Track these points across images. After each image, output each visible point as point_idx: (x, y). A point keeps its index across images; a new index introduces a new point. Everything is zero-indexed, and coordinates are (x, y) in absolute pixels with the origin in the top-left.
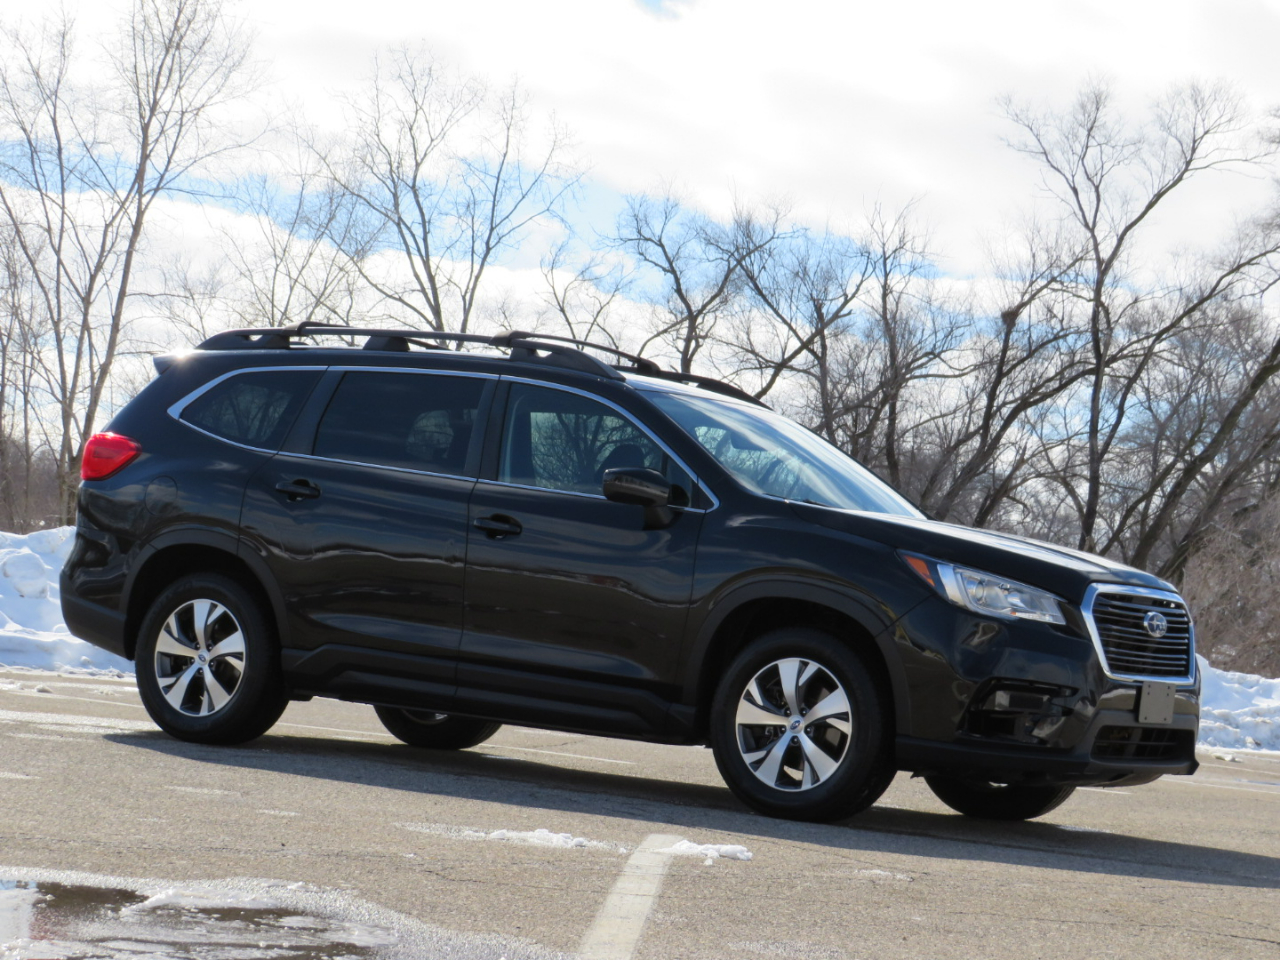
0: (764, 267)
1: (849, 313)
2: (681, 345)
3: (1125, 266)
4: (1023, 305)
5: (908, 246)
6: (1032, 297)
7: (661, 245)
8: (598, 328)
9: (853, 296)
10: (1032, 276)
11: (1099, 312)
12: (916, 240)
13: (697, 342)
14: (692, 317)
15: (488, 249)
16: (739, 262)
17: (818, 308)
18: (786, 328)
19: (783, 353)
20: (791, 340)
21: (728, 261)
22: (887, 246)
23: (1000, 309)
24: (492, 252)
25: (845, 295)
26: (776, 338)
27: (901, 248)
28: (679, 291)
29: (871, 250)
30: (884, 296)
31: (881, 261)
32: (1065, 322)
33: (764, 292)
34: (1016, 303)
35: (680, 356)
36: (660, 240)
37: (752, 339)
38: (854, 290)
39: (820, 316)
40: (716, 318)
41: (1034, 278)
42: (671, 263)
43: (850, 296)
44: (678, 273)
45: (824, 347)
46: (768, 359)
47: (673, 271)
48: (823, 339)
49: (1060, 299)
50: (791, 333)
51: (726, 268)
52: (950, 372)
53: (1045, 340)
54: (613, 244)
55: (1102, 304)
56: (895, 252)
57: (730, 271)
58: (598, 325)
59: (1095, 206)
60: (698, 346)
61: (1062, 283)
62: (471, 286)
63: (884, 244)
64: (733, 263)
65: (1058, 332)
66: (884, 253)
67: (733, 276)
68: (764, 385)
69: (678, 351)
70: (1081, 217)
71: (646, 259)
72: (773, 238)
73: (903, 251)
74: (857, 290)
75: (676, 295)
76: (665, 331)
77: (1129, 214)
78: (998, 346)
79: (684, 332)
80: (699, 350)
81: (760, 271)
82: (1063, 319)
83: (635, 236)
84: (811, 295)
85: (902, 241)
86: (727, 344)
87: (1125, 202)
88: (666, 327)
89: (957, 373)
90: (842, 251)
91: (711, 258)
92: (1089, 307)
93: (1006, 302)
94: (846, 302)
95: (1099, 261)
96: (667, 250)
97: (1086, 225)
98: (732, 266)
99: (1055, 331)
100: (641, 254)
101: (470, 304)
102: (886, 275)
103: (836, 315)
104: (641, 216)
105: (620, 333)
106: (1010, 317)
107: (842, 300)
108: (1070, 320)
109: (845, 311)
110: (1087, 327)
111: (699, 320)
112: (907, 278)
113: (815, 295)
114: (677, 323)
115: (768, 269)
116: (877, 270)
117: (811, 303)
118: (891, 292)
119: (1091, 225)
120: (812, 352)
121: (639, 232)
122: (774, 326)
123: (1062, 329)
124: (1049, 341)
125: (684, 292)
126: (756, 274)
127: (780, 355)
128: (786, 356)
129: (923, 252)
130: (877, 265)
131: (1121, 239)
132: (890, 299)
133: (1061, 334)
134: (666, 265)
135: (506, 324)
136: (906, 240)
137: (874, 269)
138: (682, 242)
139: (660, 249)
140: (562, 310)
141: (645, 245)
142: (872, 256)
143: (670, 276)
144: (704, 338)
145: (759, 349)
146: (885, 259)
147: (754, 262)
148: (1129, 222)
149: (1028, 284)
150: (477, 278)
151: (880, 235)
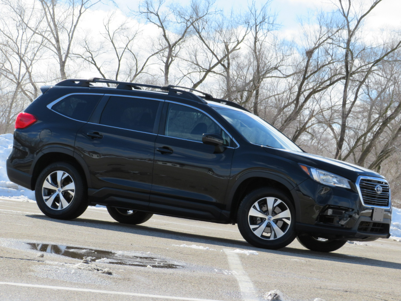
0: (204, 28)
1: (239, 49)
2: (165, 59)
3: (360, 33)
4: (315, 48)
5: (266, 20)
6: (319, 45)
7: (158, 16)
8: (128, 50)
9: (242, 41)
10: (320, 36)
11: (348, 53)
12: (270, 18)
13: (172, 58)
14: (171, 47)
15: (80, 13)
16: (192, 24)
17: (227, 47)
18: (212, 54)
19: (210, 65)
20: (213, 59)
21: (186, 23)
22: (257, 20)
23: (306, 50)
24: (82, 15)
25: (238, 41)
26: (207, 59)
27: (263, 21)
28: (165, 36)
29: (250, 21)
30: (255, 42)
31: (254, 26)
32: (333, 57)
33: (203, 38)
34: (312, 47)
35: (164, 64)
36: (157, 13)
37: (197, 59)
38: (241, 39)
39: (228, 50)
40: (180, 48)
41: (321, 37)
42: (161, 24)
43: (240, 41)
44: (165, 28)
45: (229, 64)
46: (204, 68)
47: (163, 27)
48: (228, 59)
49: (331, 47)
50: (214, 56)
51: (186, 26)
52: (282, 76)
53: (325, 64)
54: (136, 14)
55: (350, 50)
56: (260, 23)
57: (187, 28)
58: (128, 49)
59: (348, 7)
60: (172, 61)
61: (333, 39)
62: (72, 29)
63: (256, 19)
64: (189, 23)
65: (330, 61)
66: (256, 23)
67: (189, 30)
68: (201, 79)
69: (164, 62)
70: (342, 12)
71: (151, 21)
72: (206, 14)
73: (264, 23)
74: (243, 39)
75: (163, 37)
76: (157, 53)
77: (363, 11)
78: (304, 64)
79: (166, 54)
80: (173, 62)
81: (202, 30)
82: (332, 55)
83: (146, 10)
84: (224, 41)
85: (264, 19)
86: (186, 60)
87: (361, 5)
88: (158, 51)
89: (285, 76)
90: (237, 21)
91: (179, 22)
92: (344, 51)
93: (308, 46)
94: (238, 43)
95: (349, 31)
96: (160, 18)
97: (344, 15)
98: (188, 26)
99: (329, 61)
100: (148, 19)
101: (72, 38)
102: (256, 33)
103: (234, 49)
104: (149, 2)
105: (138, 54)
106: (309, 53)
107: (236, 43)
108: (335, 55)
109: (237, 48)
110: (342, 59)
111: (173, 49)
112: (265, 35)
113: (225, 41)
114: (163, 49)
115: (205, 29)
116: (252, 30)
117: (224, 44)
118: (258, 40)
119: (346, 15)
120: (223, 65)
121: (148, 9)
122: (206, 54)
123: (332, 60)
124: (326, 65)
125: (167, 36)
126: (200, 31)
127: (208, 65)
128: (211, 66)
129: (273, 23)
130: (252, 28)
131: (359, 22)
132: (257, 43)
133: (331, 62)
134: (159, 24)
135: (86, 46)
136: (266, 18)
137: (251, 29)
138: (166, 14)
139: (157, 17)
140: (112, 42)
141: (150, 15)
142: (250, 24)
143: (161, 29)
144: (175, 56)
145: (200, 63)
146: (256, 26)
147: (199, 24)
148: (363, 15)
149: (318, 39)
150: (75, 26)
151: (254, 15)
